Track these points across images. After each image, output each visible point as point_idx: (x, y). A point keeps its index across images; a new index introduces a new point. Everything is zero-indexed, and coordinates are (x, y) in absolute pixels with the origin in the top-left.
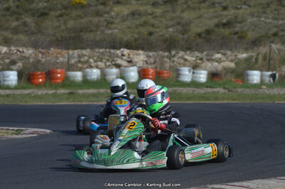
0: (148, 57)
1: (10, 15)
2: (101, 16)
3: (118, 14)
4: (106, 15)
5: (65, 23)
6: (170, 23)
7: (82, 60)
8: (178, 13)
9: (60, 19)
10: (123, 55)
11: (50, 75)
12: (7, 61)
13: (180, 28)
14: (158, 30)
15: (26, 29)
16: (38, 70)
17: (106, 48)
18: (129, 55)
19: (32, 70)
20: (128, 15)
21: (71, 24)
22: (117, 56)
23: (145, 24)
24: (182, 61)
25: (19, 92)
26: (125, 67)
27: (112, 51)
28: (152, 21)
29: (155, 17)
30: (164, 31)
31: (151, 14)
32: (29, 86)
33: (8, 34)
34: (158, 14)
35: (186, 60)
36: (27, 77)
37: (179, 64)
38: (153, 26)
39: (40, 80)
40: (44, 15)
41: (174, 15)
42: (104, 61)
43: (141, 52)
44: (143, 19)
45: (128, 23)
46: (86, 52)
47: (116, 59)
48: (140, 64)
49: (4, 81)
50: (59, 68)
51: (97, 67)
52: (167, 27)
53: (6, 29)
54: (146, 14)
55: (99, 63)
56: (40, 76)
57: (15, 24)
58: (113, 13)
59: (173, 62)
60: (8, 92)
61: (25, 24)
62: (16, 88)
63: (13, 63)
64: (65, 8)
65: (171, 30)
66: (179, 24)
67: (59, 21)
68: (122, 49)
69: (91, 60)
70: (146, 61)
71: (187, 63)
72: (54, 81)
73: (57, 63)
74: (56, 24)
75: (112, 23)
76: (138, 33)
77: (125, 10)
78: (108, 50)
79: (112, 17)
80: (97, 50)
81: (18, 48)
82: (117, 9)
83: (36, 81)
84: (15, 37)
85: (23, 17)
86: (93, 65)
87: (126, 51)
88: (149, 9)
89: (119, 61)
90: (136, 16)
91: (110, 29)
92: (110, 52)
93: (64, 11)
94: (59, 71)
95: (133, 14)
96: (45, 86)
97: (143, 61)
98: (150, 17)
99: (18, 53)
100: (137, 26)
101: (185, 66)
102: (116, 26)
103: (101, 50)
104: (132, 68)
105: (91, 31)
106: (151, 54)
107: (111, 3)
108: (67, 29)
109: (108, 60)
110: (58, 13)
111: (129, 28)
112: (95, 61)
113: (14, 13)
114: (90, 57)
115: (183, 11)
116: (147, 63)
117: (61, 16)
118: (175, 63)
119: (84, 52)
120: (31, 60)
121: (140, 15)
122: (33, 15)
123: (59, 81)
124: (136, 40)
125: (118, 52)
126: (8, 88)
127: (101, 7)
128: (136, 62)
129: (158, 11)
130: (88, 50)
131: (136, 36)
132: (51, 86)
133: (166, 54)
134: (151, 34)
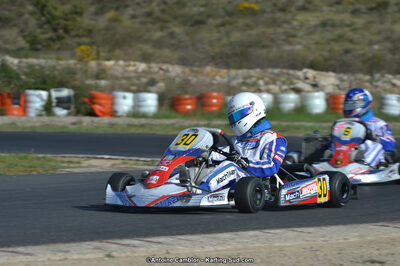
0: (342, 80)
1: (152, 23)
2: (279, 26)
3: (302, 25)
4: (285, 26)
5: (228, 34)
6: (376, 38)
7: (248, 81)
8: (388, 25)
9: (222, 29)
10: (306, 78)
11: (202, 100)
12: (144, 80)
13: (389, 45)
14: (357, 47)
15: (173, 41)
16: (187, 93)
17: (283, 68)
18: (315, 78)
19: (179, 92)
20: (316, 26)
21: (236, 36)
22: (298, 78)
23: (340, 38)
24: (389, 87)
25: (158, 121)
26: (309, 92)
27: (291, 72)
28: (351, 35)
29: (355, 30)
30: (367, 49)
31: (348, 26)
32: (174, 114)
33: (148, 48)
34: (359, 26)
35: (394, 85)
36: (170, 102)
37: (385, 90)
38: (351, 41)
39: (189, 107)
40: (199, 23)
41: (381, 27)
42: (279, 83)
43: (332, 74)
44: (338, 32)
45: (316, 37)
46: (255, 72)
47: (295, 81)
48: (330, 89)
49: (139, 106)
50: (216, 91)
51: (268, 91)
52: (371, 43)
53: (146, 41)
54: (343, 25)
55: (272, 87)
56: (189, 101)
57: (158, 35)
58: (295, 23)
59: (376, 87)
60: (143, 121)
61: (172, 35)
62: (155, 116)
63: (153, 82)
64: (229, 14)
65: (376, 47)
66: (387, 39)
67: (219, 32)
68: (305, 70)
69: (261, 82)
70: (338, 86)
71: (396, 89)
72: (207, 108)
73: (213, 84)
74: (215, 36)
75: (294, 36)
76: (330, 51)
77: (312, 19)
78: (285, 71)
79: (294, 28)
80: (270, 70)
81: (160, 65)
82: (301, 17)
83: (182, 107)
84: (158, 52)
85: (170, 25)
86: (263, 88)
87: (311, 73)
88: (347, 18)
89: (300, 85)
90: (329, 28)
91: (290, 43)
92: (288, 74)
93: (227, 18)
94: (215, 94)
95: (324, 24)
96: (195, 115)
97: (334, 85)
98: (347, 29)
99: (161, 72)
100: (329, 42)
101: (392, 92)
102: (299, 40)
103: (276, 71)
104: (317, 94)
105: (264, 47)
106: (345, 77)
107: (293, 9)
108: (231, 43)
109: (284, 83)
110: (219, 21)
111: (317, 43)
112: (267, 84)
113: (158, 20)
114: (259, 79)
115: (395, 22)
116: (340, 89)
117: (223, 25)
118: (378, 89)
119: (252, 72)
120: (177, 80)
121: (333, 25)
122: (184, 24)
123: (215, 109)
124: (326, 60)
125: (300, 73)
126: (144, 116)
127: (279, 15)
128: (324, 86)
129: (360, 21)
130: (258, 70)
131: (326, 54)
132: (203, 116)
133: (368, 77)
134: (347, 52)
